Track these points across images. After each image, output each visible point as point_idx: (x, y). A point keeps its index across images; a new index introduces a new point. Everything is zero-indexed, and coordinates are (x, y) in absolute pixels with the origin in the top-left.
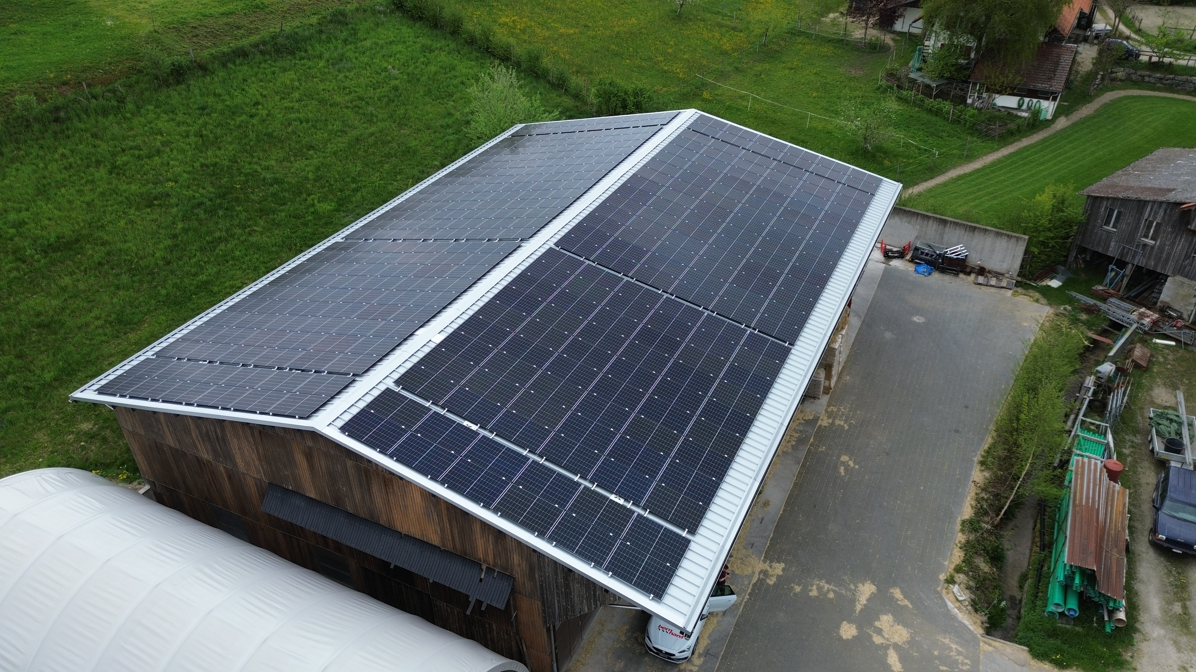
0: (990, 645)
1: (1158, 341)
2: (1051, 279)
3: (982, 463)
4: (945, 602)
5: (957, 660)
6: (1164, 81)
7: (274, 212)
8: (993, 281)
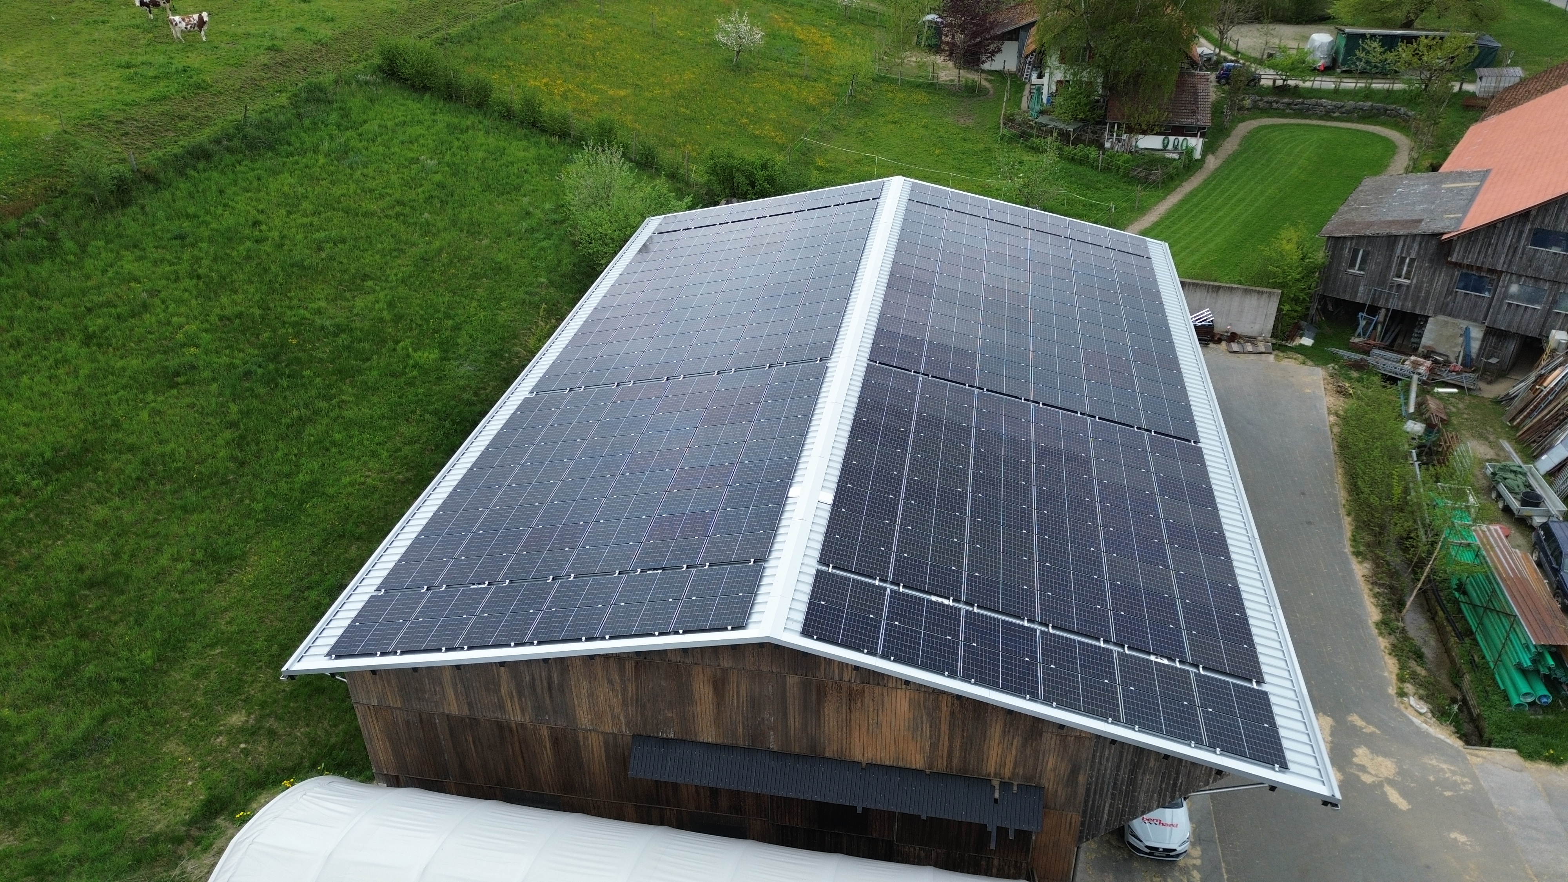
0: (1477, 756)
1: (1441, 390)
2: (1301, 337)
3: (1357, 554)
4: (1409, 719)
5: (1455, 781)
6: (1293, 107)
7: (360, 372)
8: (1249, 347)
